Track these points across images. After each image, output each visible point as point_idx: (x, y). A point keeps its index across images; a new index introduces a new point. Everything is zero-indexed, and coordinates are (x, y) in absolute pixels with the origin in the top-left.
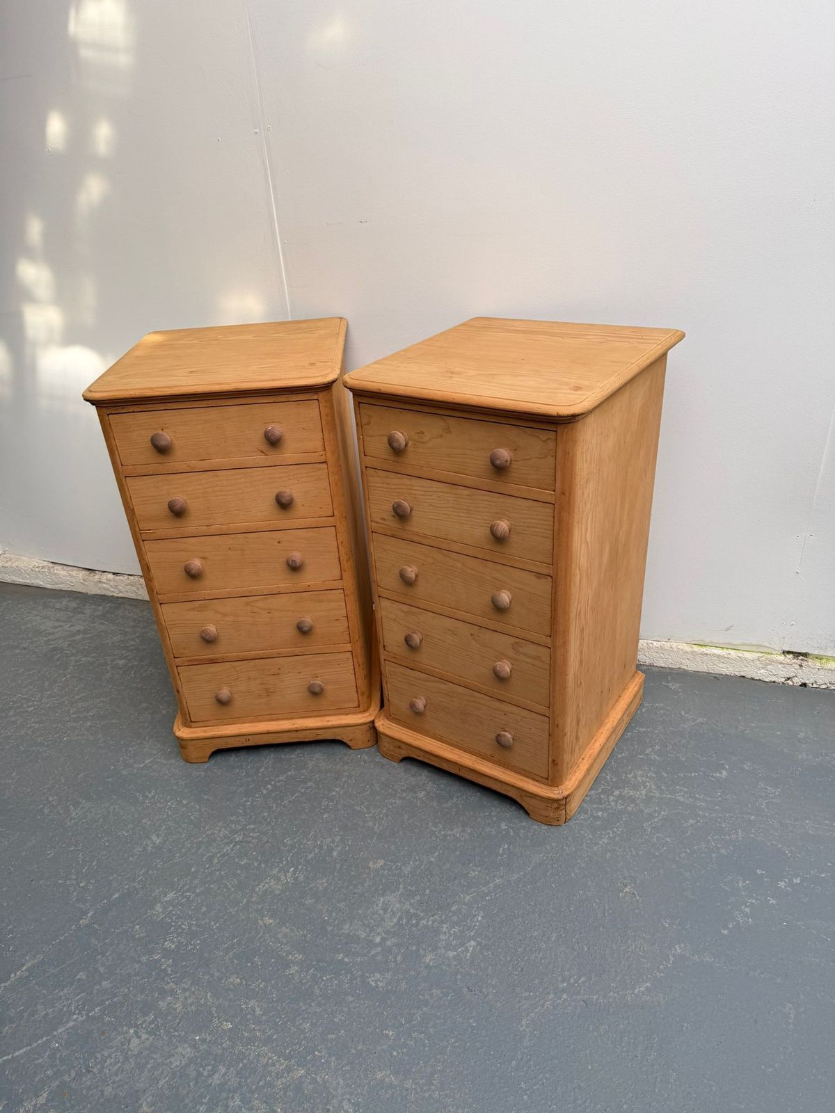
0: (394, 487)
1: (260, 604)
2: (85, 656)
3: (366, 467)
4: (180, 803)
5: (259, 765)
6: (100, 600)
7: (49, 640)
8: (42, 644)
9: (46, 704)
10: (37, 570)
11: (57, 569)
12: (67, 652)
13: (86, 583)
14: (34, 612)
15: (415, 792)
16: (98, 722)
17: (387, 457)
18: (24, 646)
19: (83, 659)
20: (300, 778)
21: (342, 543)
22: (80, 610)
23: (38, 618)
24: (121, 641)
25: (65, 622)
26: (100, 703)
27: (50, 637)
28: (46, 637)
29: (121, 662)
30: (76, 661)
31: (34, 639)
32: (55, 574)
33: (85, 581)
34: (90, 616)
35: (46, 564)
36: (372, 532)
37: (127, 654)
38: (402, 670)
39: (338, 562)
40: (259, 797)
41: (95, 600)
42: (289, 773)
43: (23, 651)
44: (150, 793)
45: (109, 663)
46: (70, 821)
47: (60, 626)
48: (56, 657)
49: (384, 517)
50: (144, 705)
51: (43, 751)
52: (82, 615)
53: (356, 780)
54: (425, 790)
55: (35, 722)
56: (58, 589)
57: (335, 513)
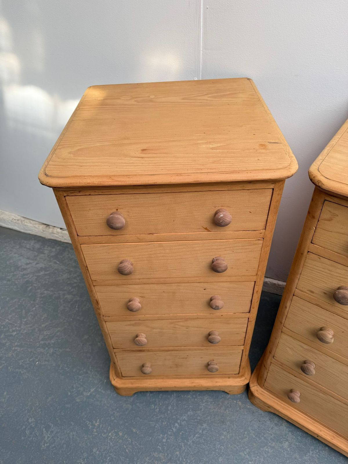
0: (337, 275)
1: (182, 324)
2: (46, 290)
3: (308, 252)
4: (117, 434)
5: (167, 402)
6: (53, 244)
7: (24, 275)
8: (20, 278)
9: (24, 330)
10: (15, 221)
11: (27, 222)
12: (35, 285)
13: (44, 232)
14: (14, 250)
15: (281, 442)
16: (58, 349)
17: (339, 251)
18: (9, 278)
19: (45, 292)
20: (197, 419)
21: (257, 292)
22: (41, 250)
23: (17, 255)
24: (68, 279)
25: (33, 260)
26: (57, 332)
27: (25, 272)
28: (22, 271)
29: (69, 297)
30: (41, 294)
31: (15, 273)
32: (25, 225)
33: (43, 231)
34: (48, 256)
35: (19, 218)
36: (294, 295)
37: (72, 290)
38: (285, 373)
39: (250, 302)
40: (171, 435)
41: (50, 243)
42: (189, 413)
43: (8, 283)
44: (96, 422)
45: (61, 297)
46: (44, 445)
47: (30, 263)
48: (29, 289)
49: (313, 290)
50: (86, 337)
51: (23, 374)
52: (42, 255)
53: (236, 425)
54: (287, 440)
55: (17, 346)
56: (28, 233)
57: (259, 274)
